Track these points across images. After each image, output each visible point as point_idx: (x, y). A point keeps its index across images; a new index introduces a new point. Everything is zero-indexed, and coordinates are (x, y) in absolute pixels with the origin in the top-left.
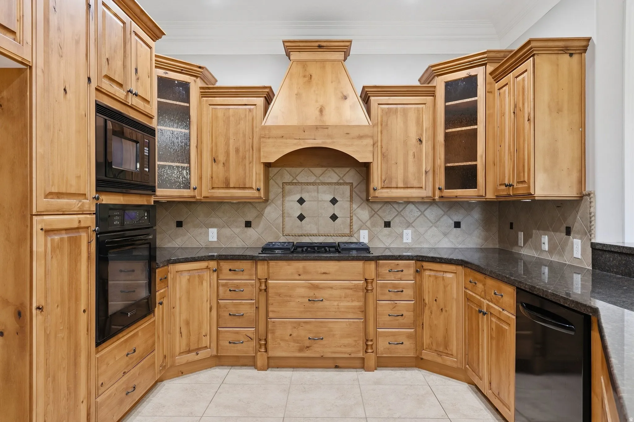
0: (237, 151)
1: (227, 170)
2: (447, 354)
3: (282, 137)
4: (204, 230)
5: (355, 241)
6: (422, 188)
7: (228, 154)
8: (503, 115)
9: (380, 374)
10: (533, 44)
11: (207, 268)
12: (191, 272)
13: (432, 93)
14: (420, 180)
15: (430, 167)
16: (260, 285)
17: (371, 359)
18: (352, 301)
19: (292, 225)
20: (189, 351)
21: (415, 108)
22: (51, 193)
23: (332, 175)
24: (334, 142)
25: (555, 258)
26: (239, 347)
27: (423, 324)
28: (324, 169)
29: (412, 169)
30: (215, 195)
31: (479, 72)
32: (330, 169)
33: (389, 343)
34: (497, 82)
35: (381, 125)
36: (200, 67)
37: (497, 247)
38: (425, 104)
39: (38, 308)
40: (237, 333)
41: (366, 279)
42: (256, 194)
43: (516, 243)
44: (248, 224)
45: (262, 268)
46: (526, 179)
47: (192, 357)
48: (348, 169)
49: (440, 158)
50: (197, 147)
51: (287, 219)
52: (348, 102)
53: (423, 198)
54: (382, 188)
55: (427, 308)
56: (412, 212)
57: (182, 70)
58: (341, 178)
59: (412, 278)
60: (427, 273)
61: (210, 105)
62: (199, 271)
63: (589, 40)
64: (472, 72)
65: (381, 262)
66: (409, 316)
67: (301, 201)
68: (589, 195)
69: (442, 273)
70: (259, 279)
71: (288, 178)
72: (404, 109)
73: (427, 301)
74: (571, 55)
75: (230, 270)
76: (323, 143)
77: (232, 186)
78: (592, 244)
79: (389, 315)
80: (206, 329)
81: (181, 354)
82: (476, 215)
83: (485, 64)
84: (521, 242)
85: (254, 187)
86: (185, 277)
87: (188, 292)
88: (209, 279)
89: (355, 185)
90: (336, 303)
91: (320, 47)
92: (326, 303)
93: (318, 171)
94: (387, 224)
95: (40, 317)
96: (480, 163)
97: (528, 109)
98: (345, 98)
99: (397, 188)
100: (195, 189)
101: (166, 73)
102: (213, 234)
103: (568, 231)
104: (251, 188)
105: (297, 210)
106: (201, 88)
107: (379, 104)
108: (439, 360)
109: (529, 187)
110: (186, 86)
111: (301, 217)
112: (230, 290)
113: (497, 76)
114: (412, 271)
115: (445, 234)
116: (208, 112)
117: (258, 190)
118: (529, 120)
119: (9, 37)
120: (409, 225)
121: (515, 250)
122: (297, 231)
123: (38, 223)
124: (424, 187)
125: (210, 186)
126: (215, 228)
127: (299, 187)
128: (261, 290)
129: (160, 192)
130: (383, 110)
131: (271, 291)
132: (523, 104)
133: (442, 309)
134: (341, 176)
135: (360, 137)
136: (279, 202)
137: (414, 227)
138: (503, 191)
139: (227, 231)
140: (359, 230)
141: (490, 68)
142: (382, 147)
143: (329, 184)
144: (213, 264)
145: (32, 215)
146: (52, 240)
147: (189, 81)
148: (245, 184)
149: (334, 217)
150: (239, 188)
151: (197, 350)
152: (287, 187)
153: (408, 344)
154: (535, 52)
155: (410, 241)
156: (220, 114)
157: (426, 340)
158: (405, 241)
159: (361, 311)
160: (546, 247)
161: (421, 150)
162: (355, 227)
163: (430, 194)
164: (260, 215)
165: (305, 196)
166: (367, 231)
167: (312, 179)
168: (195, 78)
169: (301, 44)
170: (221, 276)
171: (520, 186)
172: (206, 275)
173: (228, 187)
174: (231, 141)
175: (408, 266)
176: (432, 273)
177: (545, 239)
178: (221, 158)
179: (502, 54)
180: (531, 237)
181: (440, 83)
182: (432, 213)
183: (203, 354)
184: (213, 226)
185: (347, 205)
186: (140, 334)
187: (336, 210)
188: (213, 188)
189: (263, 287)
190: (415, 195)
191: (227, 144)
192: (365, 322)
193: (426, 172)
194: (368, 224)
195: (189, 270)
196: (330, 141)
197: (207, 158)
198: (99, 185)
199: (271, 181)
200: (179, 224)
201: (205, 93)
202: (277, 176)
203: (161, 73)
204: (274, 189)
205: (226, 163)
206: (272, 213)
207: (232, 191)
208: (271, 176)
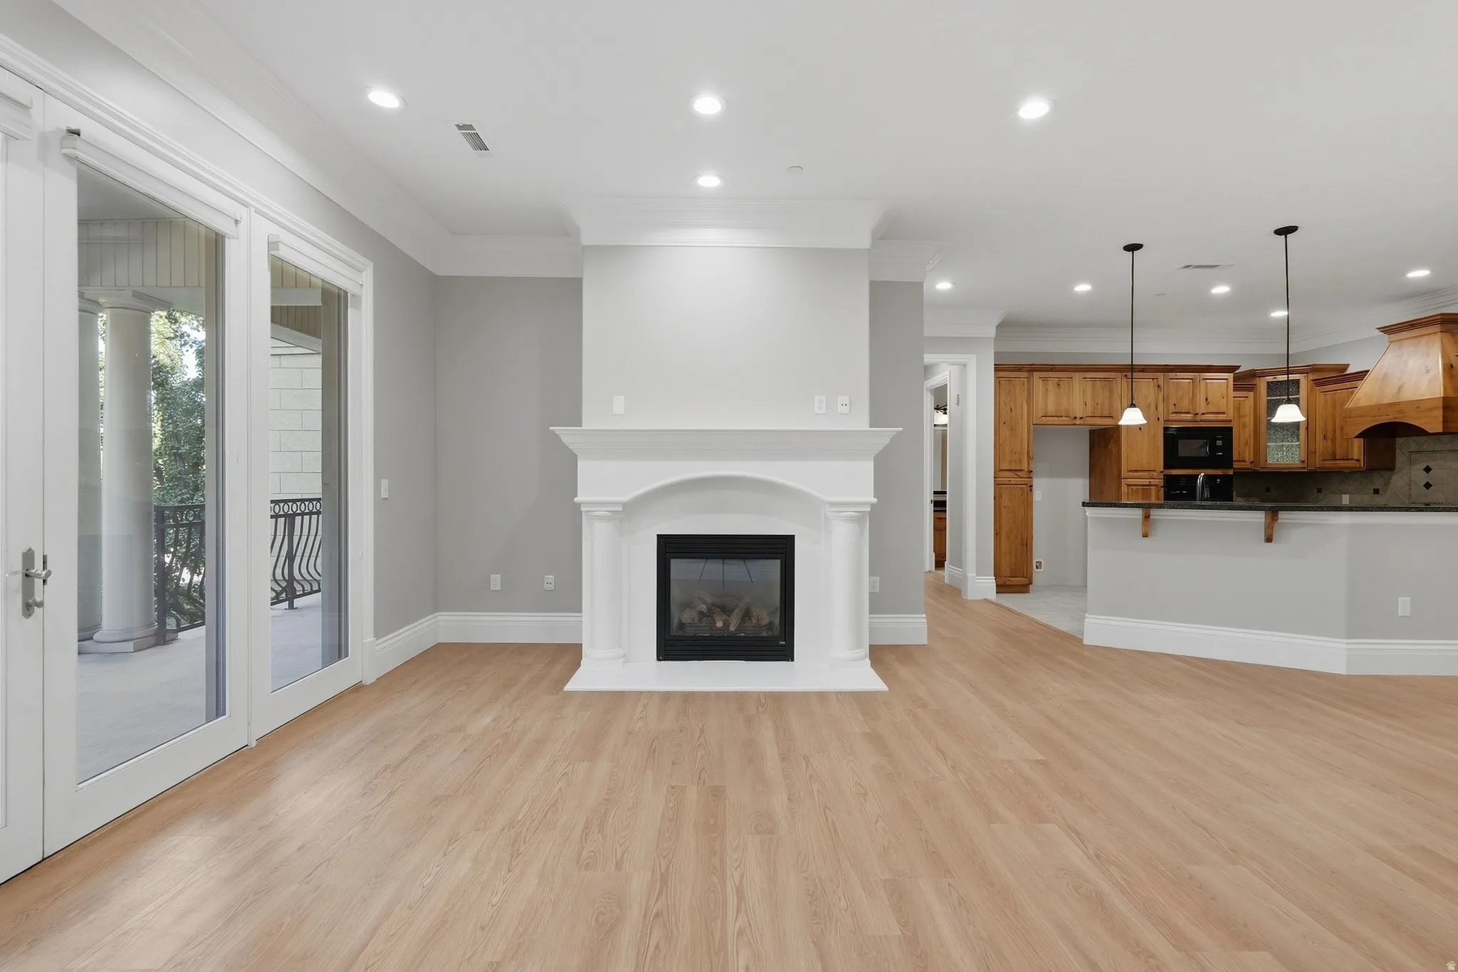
0: (1342, 428)
1: (1334, 445)
4: (1337, 495)
7: (1334, 431)
19: (1417, 493)
22: (1133, 470)
24: (1405, 416)
36: (1308, 366)
42: (1357, 464)
44: (1376, 491)
50: (1307, 429)
51: (1412, 487)
52: (1429, 376)
57: (1289, 372)
61: (1322, 392)
67: (1428, 469)
71: (1413, 447)
76: (1393, 418)
77: (1338, 458)
85: (1354, 459)
93: (1447, 438)
100: (1303, 462)
101: (1275, 378)
105: (1423, 478)
106: (1313, 380)
110: (1298, 381)
111: (1428, 486)
116: (1320, 398)
117: (1357, 460)
119: (1108, 420)
122: (1423, 499)
123: (1125, 482)
125: (1321, 459)
126: (1348, 494)
127: (1424, 456)
129: (1236, 465)
136: (1406, 471)
139: (1357, 498)
145: (1121, 479)
146: (1132, 489)
147: (1298, 377)
148: (1349, 456)
150: (1344, 459)
152: (1413, 456)
156: (1329, 399)
164: (1387, 484)
165: (1431, 465)
167: (1438, 448)
168: (1306, 374)
173: (1334, 459)
174: (1338, 420)
178: (1330, 435)
188: (1324, 460)
191: (1334, 424)
196: (1401, 415)
197: (1319, 436)
198: (1167, 466)
199: (1398, 451)
200: (1319, 491)
201: (1318, 383)
202: (1403, 446)
203: (1270, 379)
204: (1400, 459)
205: (1333, 440)
206: (1398, 480)
207: (1338, 462)
208: (1397, 446)
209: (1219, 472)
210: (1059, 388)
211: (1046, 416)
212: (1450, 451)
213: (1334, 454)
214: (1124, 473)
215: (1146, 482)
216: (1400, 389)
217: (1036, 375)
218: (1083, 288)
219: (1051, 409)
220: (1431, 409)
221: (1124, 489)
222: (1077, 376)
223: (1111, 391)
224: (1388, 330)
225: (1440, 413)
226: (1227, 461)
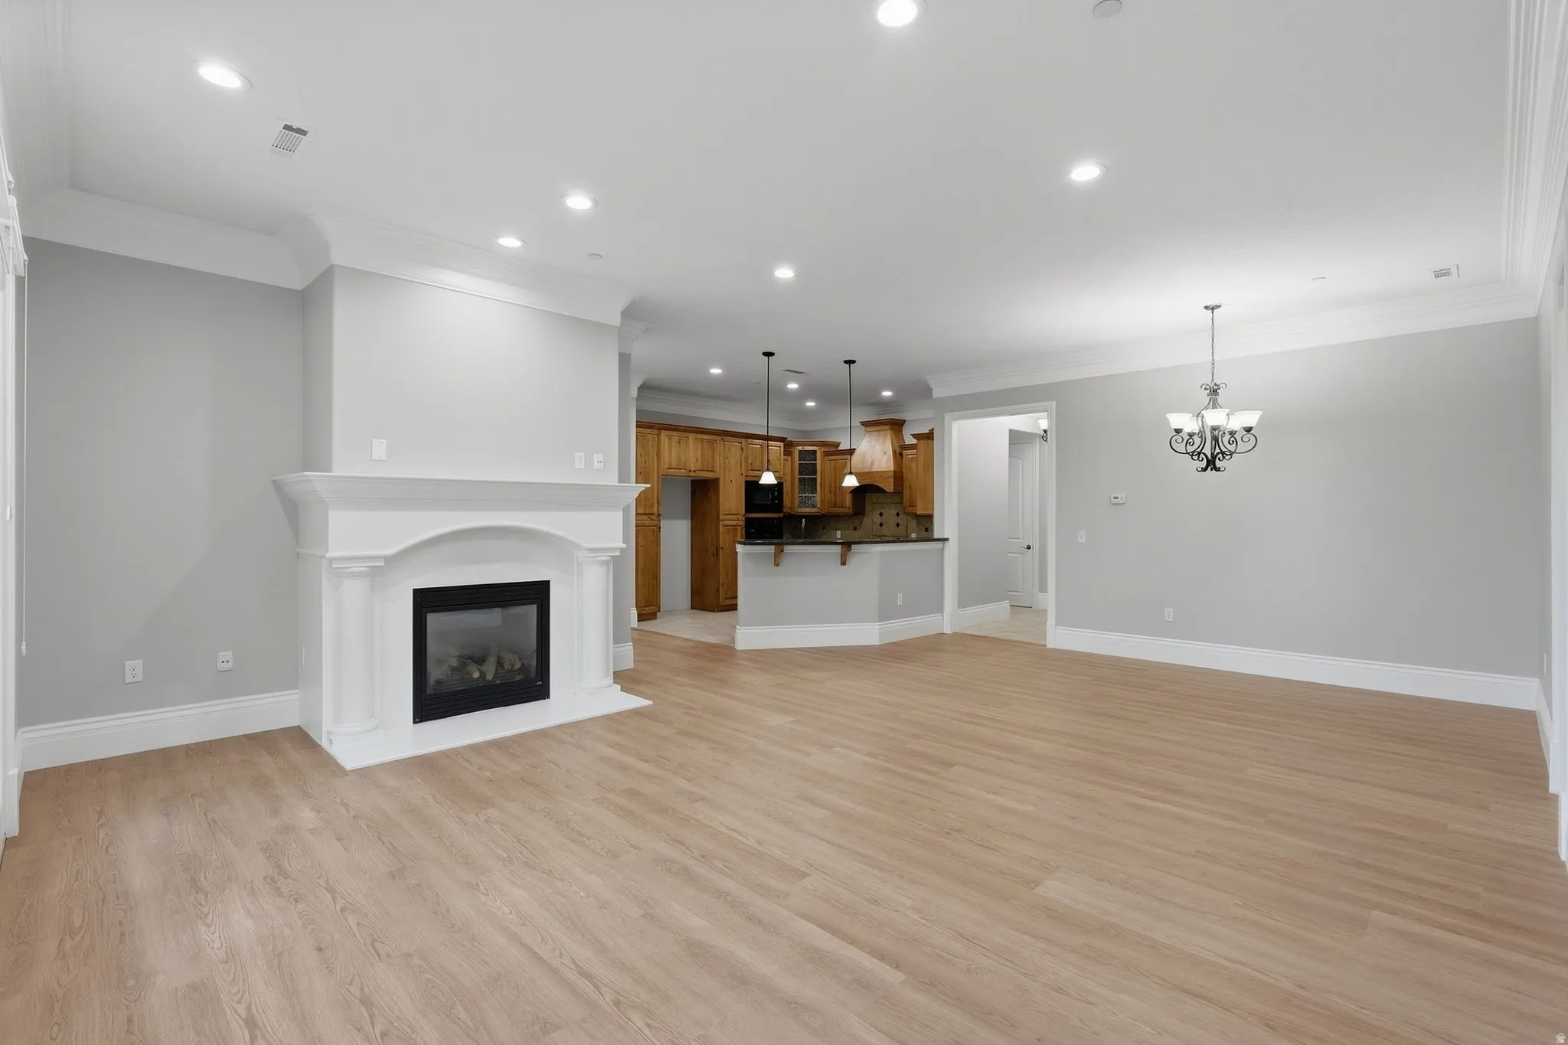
1: (836, 497)
4: (834, 531)
7: (835, 487)
19: (876, 529)
22: (725, 514)
30: (831, 511)
36: (822, 441)
39: (721, 548)
42: (848, 511)
44: (855, 529)
50: (820, 485)
52: (886, 456)
57: (815, 442)
61: (825, 461)
67: (881, 514)
77: (837, 506)
91: (878, 423)
95: (722, 551)
100: (819, 508)
101: (804, 448)
104: (846, 507)
105: (878, 519)
107: (906, 455)
110: (815, 452)
111: (881, 525)
116: (827, 465)
117: (848, 508)
119: (712, 473)
125: (828, 506)
126: (840, 530)
127: (879, 506)
129: (786, 512)
130: (909, 458)
139: (846, 532)
142: (908, 481)
143: (895, 503)
145: (720, 521)
146: (726, 529)
147: (815, 449)
148: (843, 505)
149: (898, 525)
150: (841, 507)
152: (875, 507)
156: (833, 465)
162: (909, 532)
164: (861, 522)
165: (883, 512)
167: (886, 501)
168: (820, 447)
173: (835, 507)
174: (838, 480)
178: (833, 490)
184: (838, 529)
185: (905, 517)
187: (899, 520)
191: (835, 483)
196: (874, 479)
197: (827, 491)
198: (747, 511)
199: (866, 502)
200: (824, 528)
201: (827, 454)
202: (870, 498)
203: (800, 448)
204: (868, 508)
205: (835, 493)
206: (867, 521)
207: (837, 509)
208: (867, 498)
209: (775, 515)
210: (680, 445)
211: (670, 468)
212: (893, 503)
213: (836, 504)
214: (722, 517)
215: (734, 523)
216: (872, 463)
217: (663, 433)
218: (716, 371)
219: (674, 464)
220: (889, 477)
221: (721, 528)
222: (692, 436)
223: (714, 450)
224: (865, 424)
225: (892, 480)
226: (779, 507)
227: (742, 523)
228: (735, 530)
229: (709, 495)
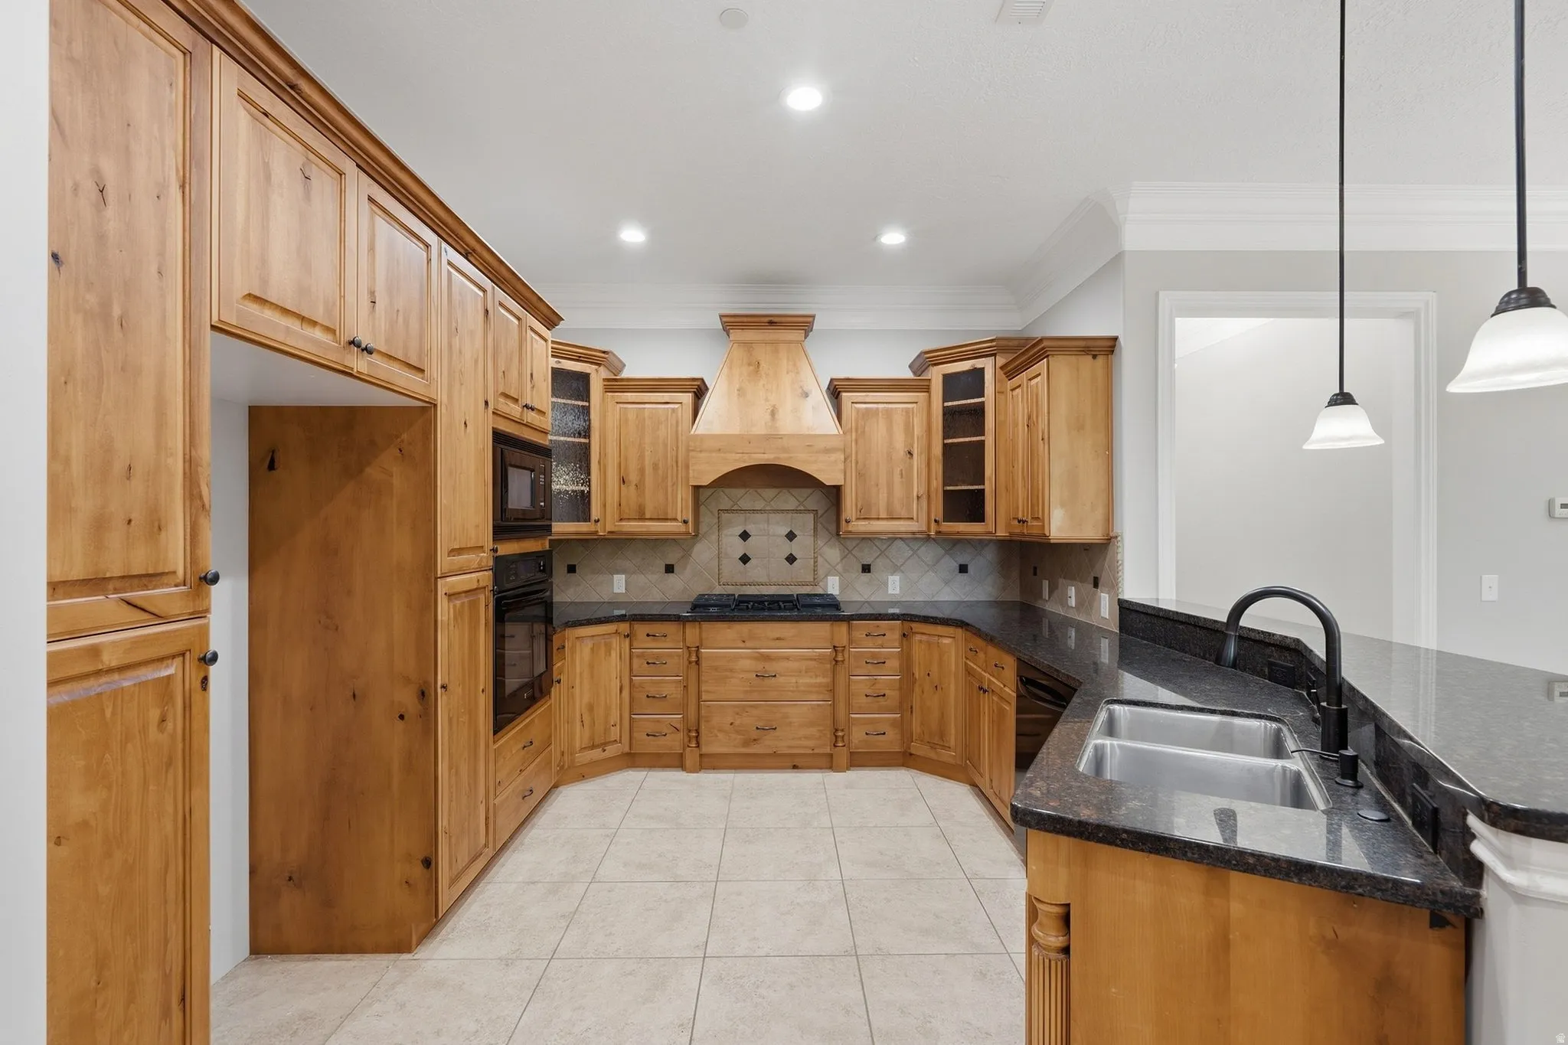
0: (655, 467)
1: (642, 494)
2: (944, 747)
3: (720, 450)
4: (607, 577)
5: (820, 591)
6: (912, 518)
7: (642, 471)
8: (1016, 425)
9: (853, 775)
10: (1045, 344)
11: (617, 632)
12: (595, 638)
13: (926, 389)
14: (909, 509)
15: (923, 490)
16: (690, 656)
17: (842, 755)
18: (816, 676)
19: (732, 569)
20: (593, 747)
21: (902, 408)
22: (453, 550)
23: (789, 499)
24: (789, 458)
25: (1082, 618)
26: (662, 741)
27: (912, 708)
28: (777, 490)
29: (898, 491)
30: (625, 529)
31: (987, 365)
32: (785, 491)
33: (867, 734)
34: (1009, 380)
35: (857, 431)
36: (604, 352)
37: (1018, 599)
38: (916, 403)
39: (443, 687)
40: (658, 721)
41: (834, 647)
42: (682, 528)
43: (1040, 596)
44: (669, 569)
45: (692, 632)
46: (1040, 516)
47: (596, 754)
48: (809, 491)
49: (936, 479)
50: (599, 462)
51: (724, 561)
52: (809, 401)
53: (914, 533)
54: (858, 519)
55: (917, 685)
56: (901, 551)
57: (580, 357)
58: (801, 503)
59: (897, 644)
60: (918, 637)
61: (617, 403)
62: (606, 636)
63: (1115, 339)
64: (979, 363)
65: (855, 622)
66: (893, 694)
67: (745, 536)
68: (1116, 537)
69: (936, 638)
70: (688, 647)
71: (726, 504)
72: (887, 410)
73: (917, 676)
74: (1094, 357)
75: (648, 635)
76: (775, 458)
77: (648, 516)
78: (1119, 599)
79: (867, 696)
80: (614, 717)
81: (582, 749)
82: (990, 555)
83: (995, 355)
84: (1046, 595)
85: (679, 519)
86: (589, 644)
87: (591, 666)
88: (619, 646)
89: (820, 513)
90: (794, 680)
91: (771, 323)
92: (781, 680)
93: (770, 493)
94: (866, 569)
95: (444, 697)
96: (988, 487)
97: (1042, 425)
98: (806, 395)
99: (878, 519)
100: (597, 521)
101: (560, 362)
102: (619, 584)
103: (1096, 584)
104: (675, 520)
105: (739, 548)
106: (604, 380)
107: (852, 403)
108: (932, 755)
109: (1043, 526)
110: (585, 378)
111: (745, 559)
112: (648, 663)
113: (1010, 371)
114: (897, 635)
115: (947, 583)
116: (614, 413)
117: (685, 522)
118: (1043, 439)
119: (416, 377)
120: (896, 569)
121: (1039, 604)
122: (739, 579)
123: (443, 586)
124: (915, 519)
125: (616, 517)
126: (623, 574)
127: (741, 517)
128: (690, 662)
129: (558, 527)
130: (858, 410)
131: (704, 664)
132: (1037, 417)
133: (936, 687)
134: (801, 500)
135: (827, 451)
136: (714, 537)
137: (903, 572)
138: (1017, 529)
140: (826, 576)
141: (1001, 360)
142: (857, 463)
143: (783, 511)
144: (624, 627)
145: (436, 578)
146: (455, 606)
147: (588, 371)
148: (667, 513)
149: (791, 559)
150: (659, 519)
151: (603, 745)
152: (725, 516)
153: (892, 735)
154: (1048, 353)
155: (897, 591)
156: (631, 416)
157: (916, 728)
158: (890, 591)
159: (827, 691)
160: (1073, 602)
161: (911, 467)
162: (821, 572)
163: (924, 528)
164: (687, 555)
165: (750, 529)
166: (838, 578)
167: (759, 505)
168: (597, 367)
169: (745, 319)
170: (635, 645)
171: (1035, 523)
172: (615, 642)
173: (642, 518)
174: (647, 453)
175: (892, 629)
176: (924, 638)
177: (1072, 591)
178: (633, 477)
179: (1016, 343)
180: (1057, 588)
181: (936, 375)
182: (928, 552)
183: (612, 751)
184: (618, 572)
185: (810, 540)
186: (536, 721)
187: (794, 547)
188: (621, 519)
189: (694, 658)
190: (903, 529)
191: (642, 457)
192: (834, 705)
193: (918, 497)
194: (839, 567)
195: (593, 636)
196: (786, 455)
197: (614, 480)
200: (571, 569)
201: (610, 386)
202: (711, 500)
203: (554, 361)
204: (706, 519)
205: (640, 487)
206: (703, 552)
207: (647, 523)
208: (702, 499)
209: (540, 545)
210: (307, 191)
211: (262, 303)
212: (774, 511)
213: (646, 514)
214: (442, 560)
215: (471, 582)
217: (223, 62)
219: (283, 274)
221: (443, 608)
222: (353, 177)
226: (547, 518)
227: (486, 578)
228: (473, 605)
229: (372, 472)
